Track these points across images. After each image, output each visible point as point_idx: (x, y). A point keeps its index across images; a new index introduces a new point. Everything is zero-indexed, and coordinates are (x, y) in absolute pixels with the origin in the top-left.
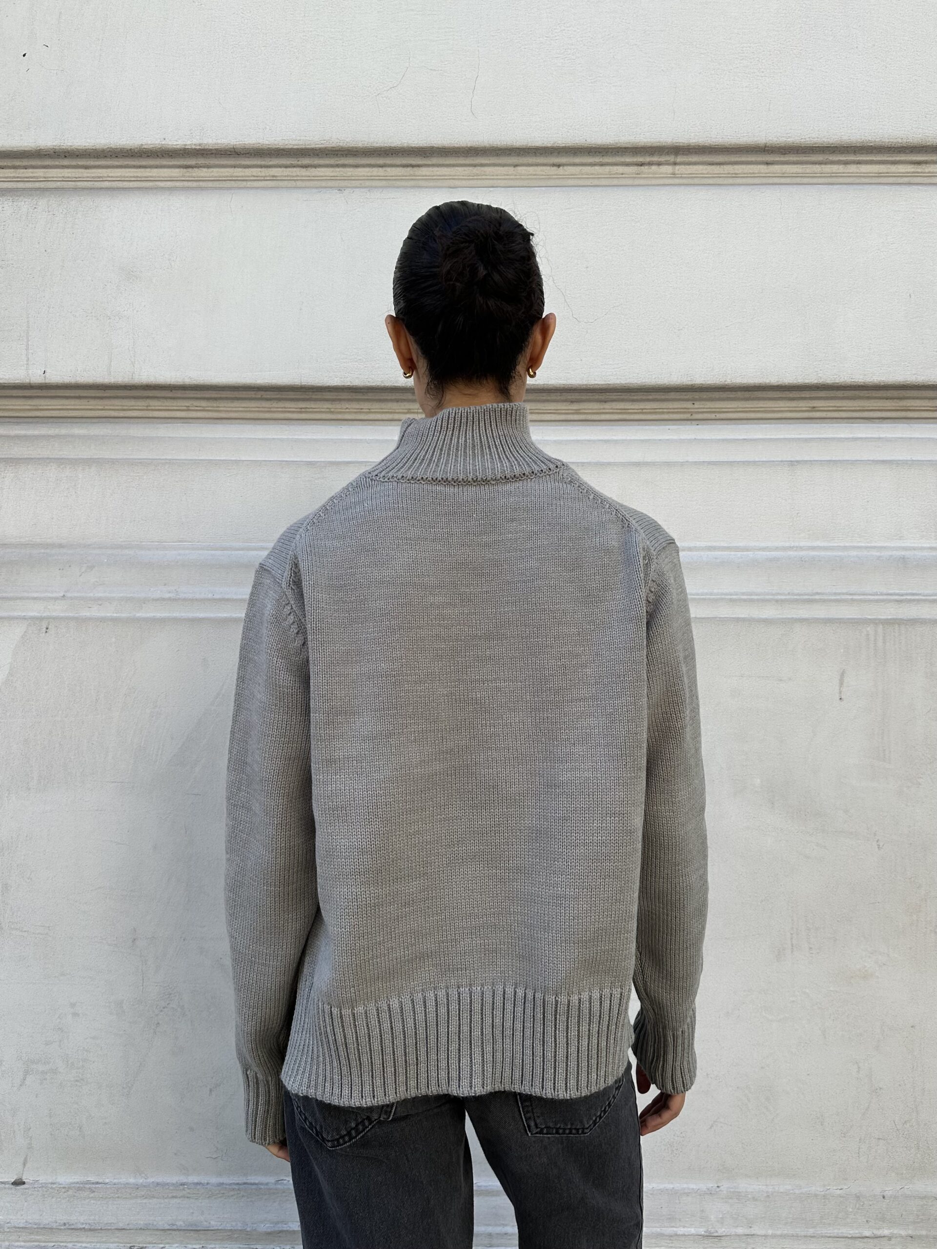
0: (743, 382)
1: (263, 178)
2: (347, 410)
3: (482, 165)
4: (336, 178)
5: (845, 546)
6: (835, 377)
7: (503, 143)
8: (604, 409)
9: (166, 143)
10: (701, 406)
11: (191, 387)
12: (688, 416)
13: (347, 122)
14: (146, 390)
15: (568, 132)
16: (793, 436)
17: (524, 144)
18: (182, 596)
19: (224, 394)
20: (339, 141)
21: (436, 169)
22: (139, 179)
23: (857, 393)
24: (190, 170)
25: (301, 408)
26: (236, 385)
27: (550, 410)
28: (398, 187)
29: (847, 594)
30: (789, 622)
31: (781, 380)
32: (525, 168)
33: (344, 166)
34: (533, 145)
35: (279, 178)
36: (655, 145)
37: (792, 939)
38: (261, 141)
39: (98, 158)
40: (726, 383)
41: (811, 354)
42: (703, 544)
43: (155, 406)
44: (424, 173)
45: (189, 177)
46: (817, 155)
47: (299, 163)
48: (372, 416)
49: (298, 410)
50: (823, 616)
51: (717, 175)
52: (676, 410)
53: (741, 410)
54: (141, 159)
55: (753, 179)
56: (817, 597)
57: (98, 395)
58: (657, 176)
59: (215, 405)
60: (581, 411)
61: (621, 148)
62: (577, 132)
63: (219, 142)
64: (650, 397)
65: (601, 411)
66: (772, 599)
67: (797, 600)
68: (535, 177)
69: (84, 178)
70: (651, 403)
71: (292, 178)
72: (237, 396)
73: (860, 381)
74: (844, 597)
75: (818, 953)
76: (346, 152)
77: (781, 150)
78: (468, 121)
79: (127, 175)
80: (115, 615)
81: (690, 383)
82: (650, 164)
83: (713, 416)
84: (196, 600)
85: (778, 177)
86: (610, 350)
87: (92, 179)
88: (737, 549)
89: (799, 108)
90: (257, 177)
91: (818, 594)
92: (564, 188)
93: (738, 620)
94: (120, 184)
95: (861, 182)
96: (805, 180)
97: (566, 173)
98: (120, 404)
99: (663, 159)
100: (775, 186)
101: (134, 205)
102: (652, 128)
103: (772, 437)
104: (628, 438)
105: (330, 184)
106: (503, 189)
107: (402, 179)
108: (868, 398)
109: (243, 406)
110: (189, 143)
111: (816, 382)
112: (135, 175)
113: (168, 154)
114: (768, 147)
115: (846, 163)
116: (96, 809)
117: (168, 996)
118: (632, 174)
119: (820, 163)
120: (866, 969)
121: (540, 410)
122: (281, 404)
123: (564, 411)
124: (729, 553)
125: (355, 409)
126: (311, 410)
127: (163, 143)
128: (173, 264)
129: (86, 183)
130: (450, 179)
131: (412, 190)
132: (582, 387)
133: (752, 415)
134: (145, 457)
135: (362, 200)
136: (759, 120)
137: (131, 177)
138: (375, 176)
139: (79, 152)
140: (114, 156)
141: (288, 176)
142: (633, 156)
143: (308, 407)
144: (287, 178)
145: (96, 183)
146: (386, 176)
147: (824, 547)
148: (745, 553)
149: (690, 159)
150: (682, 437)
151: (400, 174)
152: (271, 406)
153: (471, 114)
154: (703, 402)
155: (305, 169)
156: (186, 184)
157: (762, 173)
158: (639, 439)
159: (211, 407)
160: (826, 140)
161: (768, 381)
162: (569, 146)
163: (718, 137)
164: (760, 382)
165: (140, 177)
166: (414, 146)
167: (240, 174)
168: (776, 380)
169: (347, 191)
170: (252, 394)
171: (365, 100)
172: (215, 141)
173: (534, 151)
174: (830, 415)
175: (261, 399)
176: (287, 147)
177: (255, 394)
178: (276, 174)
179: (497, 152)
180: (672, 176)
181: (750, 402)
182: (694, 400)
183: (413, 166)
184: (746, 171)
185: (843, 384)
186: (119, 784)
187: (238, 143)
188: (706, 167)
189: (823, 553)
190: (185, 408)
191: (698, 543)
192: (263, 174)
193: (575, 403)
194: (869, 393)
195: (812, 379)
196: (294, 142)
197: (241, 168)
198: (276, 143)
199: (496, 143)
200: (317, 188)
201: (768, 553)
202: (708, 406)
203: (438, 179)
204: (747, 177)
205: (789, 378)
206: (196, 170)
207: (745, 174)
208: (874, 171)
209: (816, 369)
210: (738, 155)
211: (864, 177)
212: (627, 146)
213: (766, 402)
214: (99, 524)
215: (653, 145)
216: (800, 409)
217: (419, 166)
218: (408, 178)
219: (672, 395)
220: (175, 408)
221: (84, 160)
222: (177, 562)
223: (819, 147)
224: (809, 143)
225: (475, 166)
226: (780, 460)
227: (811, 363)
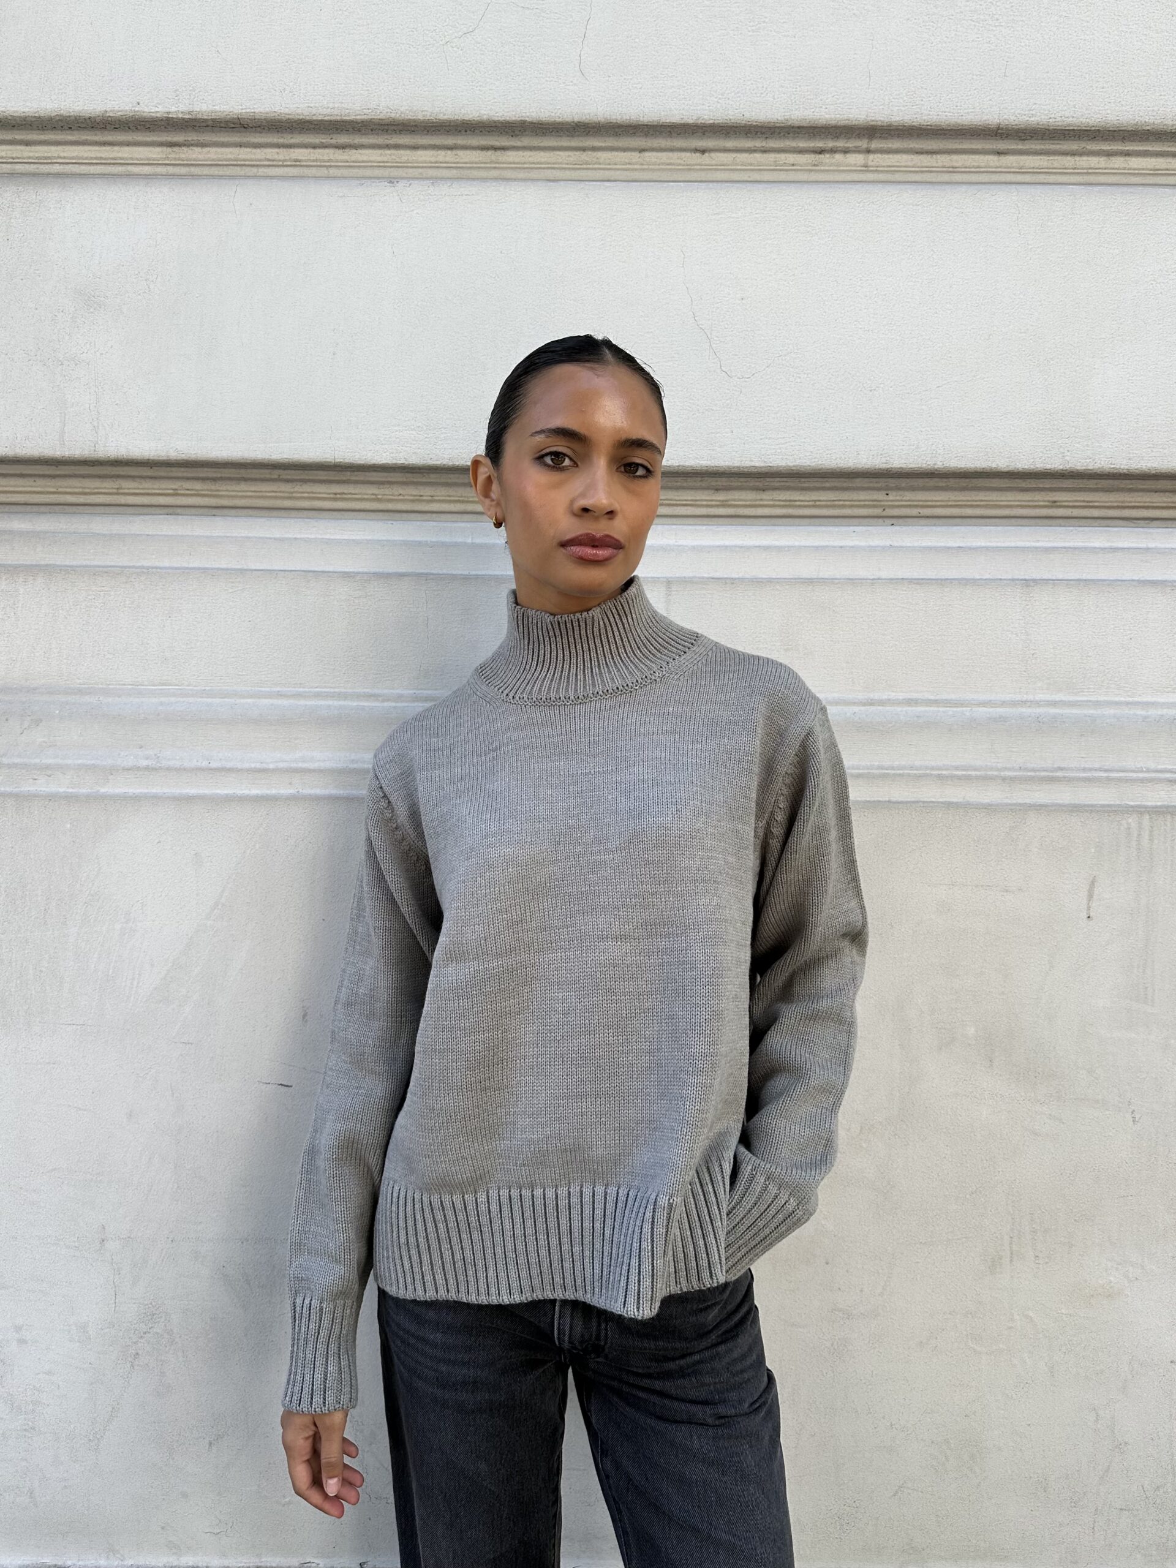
0: (959, 466)
1: (281, 163)
2: (401, 497)
3: (594, 149)
4: (386, 164)
5: (1097, 701)
6: (1088, 461)
7: (625, 118)
8: (761, 500)
9: (140, 109)
10: (898, 498)
11: (178, 464)
12: (877, 511)
13: (401, 83)
14: (115, 466)
15: (718, 102)
16: (1028, 544)
17: (656, 119)
18: (165, 763)
19: (226, 473)
20: (389, 110)
21: (528, 153)
22: (103, 161)
23: (1116, 483)
24: (176, 149)
25: (336, 494)
26: (242, 461)
27: (686, 500)
28: (473, 179)
29: (1100, 770)
30: (1020, 810)
31: (1013, 464)
32: (654, 154)
33: (397, 147)
34: (668, 121)
35: (304, 163)
36: (842, 123)
37: (1011, 1244)
38: (277, 109)
39: (43, 130)
40: (936, 467)
41: (1055, 427)
42: (901, 696)
43: (129, 489)
44: (511, 159)
45: (175, 159)
46: (1070, 142)
47: (333, 141)
48: (435, 507)
49: (332, 496)
50: (1067, 802)
51: (927, 169)
52: (862, 503)
53: (954, 503)
54: (106, 132)
55: (977, 175)
56: (1060, 774)
57: (47, 473)
58: (842, 168)
59: (213, 487)
60: (730, 503)
61: (793, 127)
62: (731, 103)
63: (217, 108)
64: (828, 485)
65: (757, 503)
66: (996, 776)
67: (1031, 779)
68: (670, 167)
69: (24, 158)
70: (829, 492)
71: (322, 164)
72: (244, 476)
73: (1122, 467)
74: (1096, 774)
75: (1047, 1263)
76: (400, 127)
77: (1020, 134)
78: (575, 84)
79: (86, 155)
80: (70, 790)
81: (884, 466)
82: (833, 151)
83: (915, 512)
84: (185, 769)
85: (1014, 172)
86: (774, 418)
87: (36, 161)
88: (948, 703)
89: (1048, 72)
90: (273, 160)
91: (1061, 769)
92: (711, 185)
93: (949, 805)
94: (76, 169)
95: (1129, 183)
96: (1052, 178)
97: (714, 162)
98: (80, 485)
99: (851, 144)
100: (1009, 186)
101: (96, 199)
102: (838, 99)
103: (999, 545)
104: (797, 544)
105: (378, 172)
106: (624, 184)
107: (479, 168)
108: (1131, 490)
109: (253, 490)
110: (174, 109)
111: (1061, 467)
112: (99, 155)
113: (144, 126)
114: (1002, 129)
115: (1109, 154)
116: (47, 1061)
117: (150, 1317)
118: (807, 164)
119: (1073, 154)
120: (1112, 1284)
121: (671, 500)
122: (307, 488)
123: (705, 503)
124: (936, 709)
125: (411, 495)
126: (349, 496)
127: (137, 109)
128: (152, 287)
129: (27, 166)
130: (548, 168)
131: (494, 184)
132: (733, 470)
133: (969, 512)
134: (113, 564)
135: (422, 197)
136: (991, 90)
137: (92, 158)
138: (441, 163)
139: (15, 120)
140: (66, 127)
141: (316, 161)
142: (810, 139)
143: (346, 491)
144: (315, 163)
145: (42, 167)
146: (458, 163)
147: (1069, 702)
148: (959, 709)
149: (890, 145)
150: (872, 544)
151: (477, 160)
152: (292, 490)
153: (579, 74)
154: (901, 493)
155: (341, 151)
156: (171, 170)
157: (992, 167)
158: (812, 544)
159: (208, 490)
160: (1084, 121)
161: (994, 466)
162: (719, 123)
163: (931, 113)
164: (984, 467)
165: (105, 159)
166: (497, 119)
167: (248, 157)
168: (1006, 464)
169: (401, 184)
170: (266, 473)
171: (427, 51)
172: (211, 108)
173: (669, 129)
174: (1076, 512)
175: (278, 480)
176: (314, 118)
177: (270, 474)
178: (300, 158)
179: (617, 130)
180: (864, 168)
181: (967, 493)
182: (887, 489)
183: (495, 149)
184: (968, 164)
185: (1098, 472)
186: (79, 1027)
187: (244, 111)
188: (912, 156)
189: (1067, 711)
190: (171, 491)
191: (894, 694)
192: (281, 157)
193: (721, 491)
194: (1132, 484)
195: (1055, 463)
196: (328, 111)
197: (249, 147)
198: (299, 111)
199: (614, 117)
200: (358, 178)
201: (991, 710)
202: (908, 498)
203: (532, 168)
204: (969, 172)
205: (1024, 463)
206: (185, 149)
207: (966, 167)
208: (1149, 167)
209: (1061, 450)
210: (957, 141)
211: (1134, 174)
212: (802, 125)
213: (988, 493)
214: (48, 658)
215: (839, 124)
216: (1036, 503)
217: (504, 149)
218: (488, 165)
219: (858, 482)
220: (157, 491)
221: (24, 132)
222: (158, 715)
223: (1074, 130)
224: (1060, 124)
225: (584, 149)
226: (1010, 577)
227: (1055, 440)
